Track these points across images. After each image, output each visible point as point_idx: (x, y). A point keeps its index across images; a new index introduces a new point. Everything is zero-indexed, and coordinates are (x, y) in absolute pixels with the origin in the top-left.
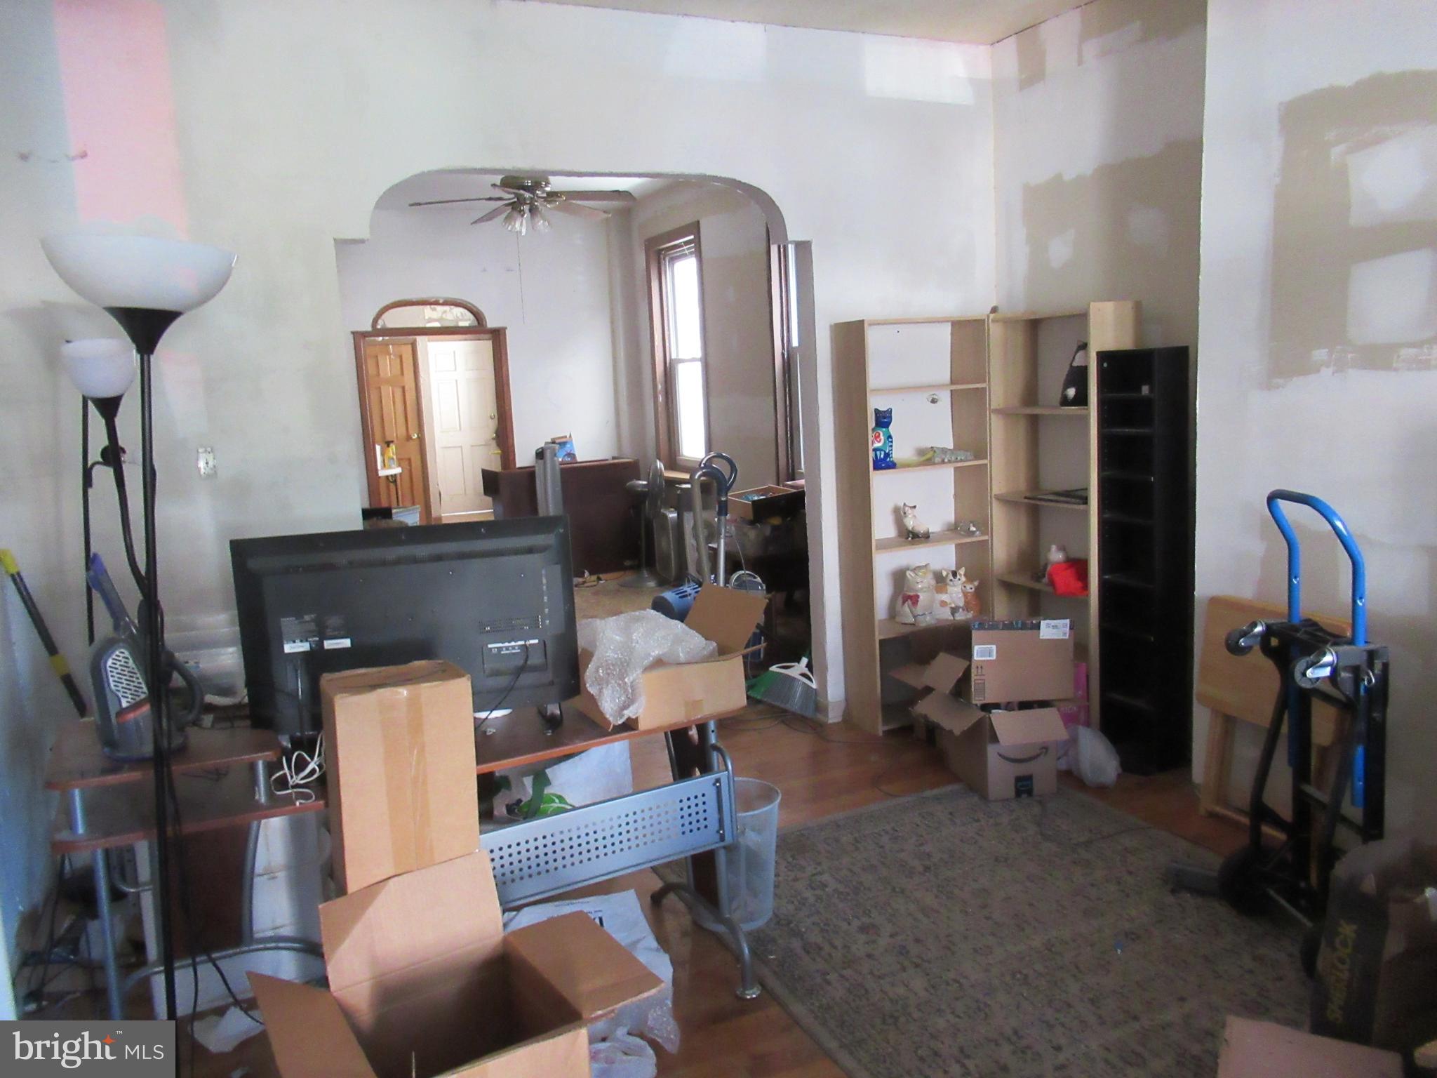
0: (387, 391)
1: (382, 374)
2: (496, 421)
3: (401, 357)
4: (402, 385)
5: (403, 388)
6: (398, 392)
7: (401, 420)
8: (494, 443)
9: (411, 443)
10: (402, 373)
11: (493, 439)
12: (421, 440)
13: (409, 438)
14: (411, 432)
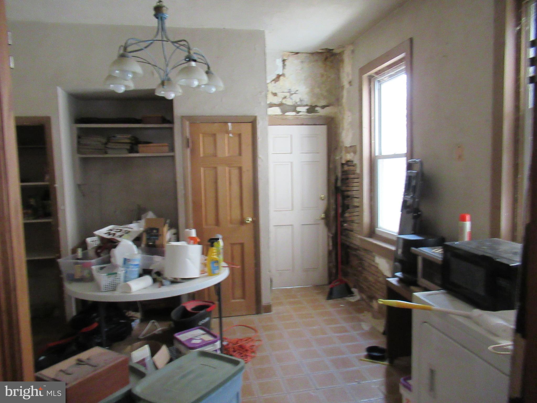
0: (223, 171)
1: (220, 154)
2: (325, 202)
3: (240, 135)
4: (239, 165)
5: (240, 169)
6: (235, 172)
7: (236, 202)
8: (322, 223)
9: (244, 228)
10: (240, 154)
11: (323, 219)
12: (256, 223)
13: (242, 222)
14: (245, 215)
